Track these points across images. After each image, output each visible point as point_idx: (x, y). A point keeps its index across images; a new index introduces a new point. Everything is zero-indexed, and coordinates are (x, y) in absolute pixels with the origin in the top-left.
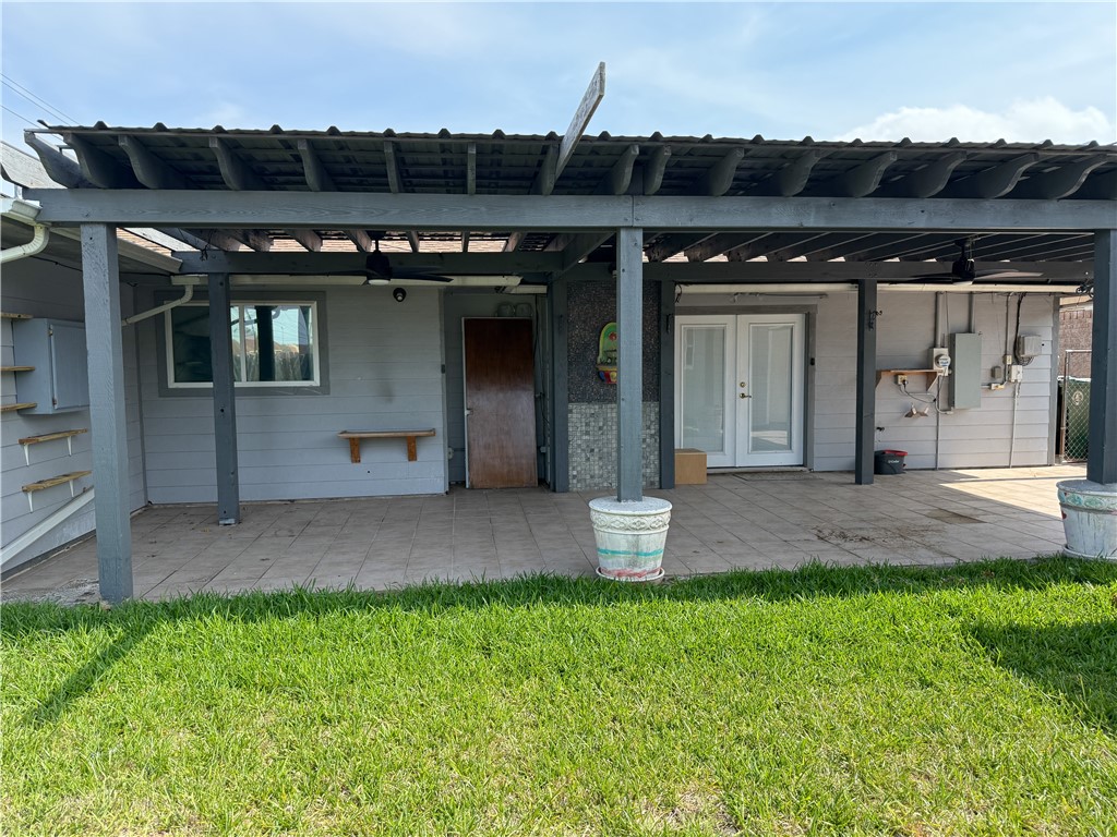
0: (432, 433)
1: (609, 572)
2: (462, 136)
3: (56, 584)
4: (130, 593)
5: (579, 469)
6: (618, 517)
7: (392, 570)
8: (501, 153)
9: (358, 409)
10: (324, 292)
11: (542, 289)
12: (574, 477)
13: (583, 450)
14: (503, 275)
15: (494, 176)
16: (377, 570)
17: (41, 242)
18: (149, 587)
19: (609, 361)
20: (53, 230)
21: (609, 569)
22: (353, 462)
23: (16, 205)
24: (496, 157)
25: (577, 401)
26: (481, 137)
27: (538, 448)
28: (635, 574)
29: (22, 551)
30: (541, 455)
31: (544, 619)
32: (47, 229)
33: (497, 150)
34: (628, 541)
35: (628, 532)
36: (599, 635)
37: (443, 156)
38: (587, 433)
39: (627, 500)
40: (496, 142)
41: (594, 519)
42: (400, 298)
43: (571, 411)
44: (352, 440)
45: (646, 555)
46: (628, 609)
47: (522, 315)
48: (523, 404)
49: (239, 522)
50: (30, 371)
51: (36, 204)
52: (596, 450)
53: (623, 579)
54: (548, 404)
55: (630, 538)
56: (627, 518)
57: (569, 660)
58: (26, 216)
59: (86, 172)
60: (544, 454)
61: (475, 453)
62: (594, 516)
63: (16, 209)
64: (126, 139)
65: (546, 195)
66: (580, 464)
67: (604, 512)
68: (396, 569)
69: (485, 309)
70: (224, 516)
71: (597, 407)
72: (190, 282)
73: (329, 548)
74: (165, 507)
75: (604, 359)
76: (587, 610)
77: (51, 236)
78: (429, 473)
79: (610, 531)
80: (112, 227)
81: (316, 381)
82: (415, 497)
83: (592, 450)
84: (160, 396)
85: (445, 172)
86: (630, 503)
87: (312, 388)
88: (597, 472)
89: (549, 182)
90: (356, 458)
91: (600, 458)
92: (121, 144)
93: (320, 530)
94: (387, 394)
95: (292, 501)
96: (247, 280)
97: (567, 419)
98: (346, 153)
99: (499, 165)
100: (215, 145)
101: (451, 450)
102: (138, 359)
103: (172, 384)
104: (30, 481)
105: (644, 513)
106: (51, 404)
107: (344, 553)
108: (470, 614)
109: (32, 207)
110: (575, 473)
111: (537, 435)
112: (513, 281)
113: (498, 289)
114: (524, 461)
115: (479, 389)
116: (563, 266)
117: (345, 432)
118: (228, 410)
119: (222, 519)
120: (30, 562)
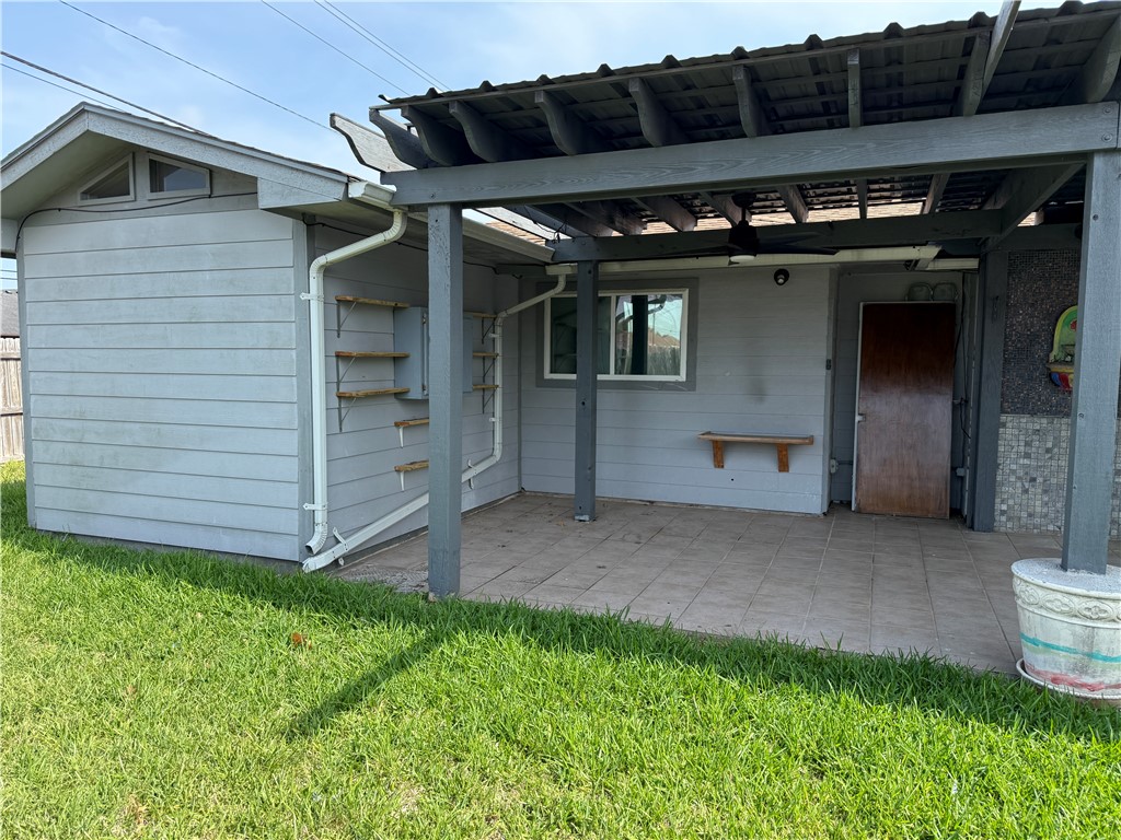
0: (811, 441)
1: (1038, 673)
2: (839, 42)
3: (410, 565)
4: (456, 587)
5: (1011, 502)
6: (1059, 596)
7: (729, 606)
8: (900, 63)
9: (725, 410)
10: (697, 278)
11: (972, 263)
12: (1003, 513)
13: (1019, 478)
14: (914, 245)
15: (895, 104)
16: (712, 603)
17: (398, 228)
18: (480, 582)
19: (1069, 359)
20: (410, 215)
21: (1038, 668)
22: (715, 466)
23: (369, 189)
24: (894, 70)
25: (1014, 412)
26: (866, 38)
27: (953, 469)
28: (1083, 685)
29: (389, 528)
30: (956, 479)
31: (915, 736)
32: (405, 214)
33: (894, 58)
34: (1074, 634)
35: (1075, 620)
36: (1004, 787)
37: (819, 79)
38: (1027, 456)
39: (1077, 569)
40: (890, 43)
41: (1018, 590)
42: (781, 281)
43: (1004, 425)
44: (715, 443)
45: (1105, 659)
46: (1062, 749)
47: (942, 298)
48: (937, 412)
49: (593, 519)
50: (406, 357)
51: (393, 188)
52: (1040, 480)
53: (1061, 689)
54: (971, 413)
55: (1078, 629)
56: (1075, 599)
57: (943, 821)
58: (382, 201)
59: (426, 148)
60: (962, 479)
61: (866, 469)
62: (1019, 587)
63: (368, 193)
64: (456, 104)
65: (969, 115)
66: (1012, 496)
67: (1035, 582)
68: (737, 606)
69: (893, 291)
70: (579, 511)
71: (1044, 421)
72: (562, 271)
73: (671, 564)
74: (535, 495)
75: (1061, 356)
76: (991, 734)
77: (409, 221)
78: (804, 486)
79: (1044, 613)
80: (457, 207)
81: (682, 377)
82: (785, 515)
83: (1033, 480)
84: (537, 386)
85: (825, 104)
86: (1083, 574)
87: (677, 383)
88: (1038, 509)
89: (973, 94)
90: (719, 464)
91: (1045, 492)
92: (451, 111)
93: (668, 539)
94: (758, 392)
95: (652, 502)
96: (615, 267)
97: (997, 434)
98: (692, 93)
99: (901, 85)
100: (540, 99)
101: (834, 462)
102: (520, 349)
103: (548, 375)
104: (402, 462)
105: (1107, 595)
106: (420, 389)
107: (684, 574)
108: (807, 700)
109: (387, 191)
110: (1004, 507)
111: (953, 452)
112: (930, 252)
113: (910, 264)
114: (932, 485)
115: (876, 390)
116: (1001, 230)
117: (709, 433)
118: (588, 403)
119: (578, 514)
120: (399, 538)
